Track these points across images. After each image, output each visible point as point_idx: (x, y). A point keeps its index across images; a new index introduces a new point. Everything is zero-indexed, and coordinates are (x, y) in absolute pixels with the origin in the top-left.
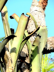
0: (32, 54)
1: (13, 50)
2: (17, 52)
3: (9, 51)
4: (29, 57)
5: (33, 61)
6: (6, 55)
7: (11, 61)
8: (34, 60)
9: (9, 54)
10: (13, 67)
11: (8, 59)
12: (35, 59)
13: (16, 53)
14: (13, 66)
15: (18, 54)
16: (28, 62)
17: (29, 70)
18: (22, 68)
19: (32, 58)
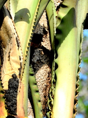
0: (60, 28)
1: (22, 16)
2: (30, 19)
3: (11, 18)
4: (48, 35)
5: (62, 45)
6: (6, 28)
7: (17, 41)
8: (64, 42)
9: (12, 24)
10: (22, 58)
11: (10, 38)
12: (66, 39)
13: (28, 22)
14: (21, 55)
15: (33, 25)
16: (49, 48)
17: (51, 68)
18: (35, 61)
19: (58, 37)
